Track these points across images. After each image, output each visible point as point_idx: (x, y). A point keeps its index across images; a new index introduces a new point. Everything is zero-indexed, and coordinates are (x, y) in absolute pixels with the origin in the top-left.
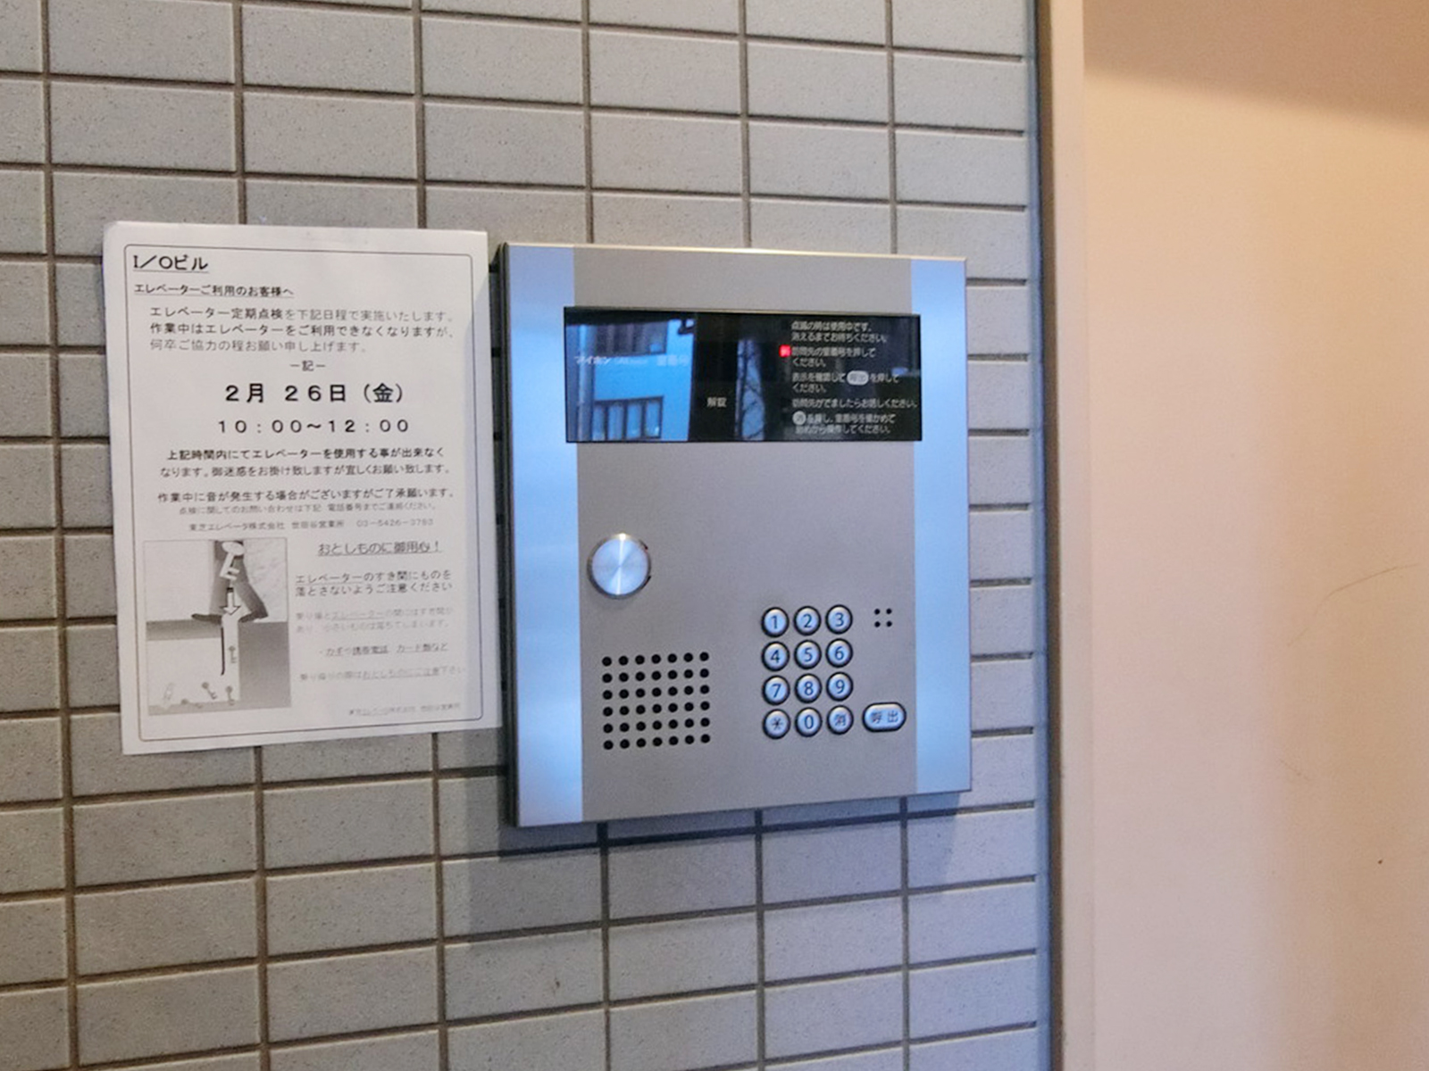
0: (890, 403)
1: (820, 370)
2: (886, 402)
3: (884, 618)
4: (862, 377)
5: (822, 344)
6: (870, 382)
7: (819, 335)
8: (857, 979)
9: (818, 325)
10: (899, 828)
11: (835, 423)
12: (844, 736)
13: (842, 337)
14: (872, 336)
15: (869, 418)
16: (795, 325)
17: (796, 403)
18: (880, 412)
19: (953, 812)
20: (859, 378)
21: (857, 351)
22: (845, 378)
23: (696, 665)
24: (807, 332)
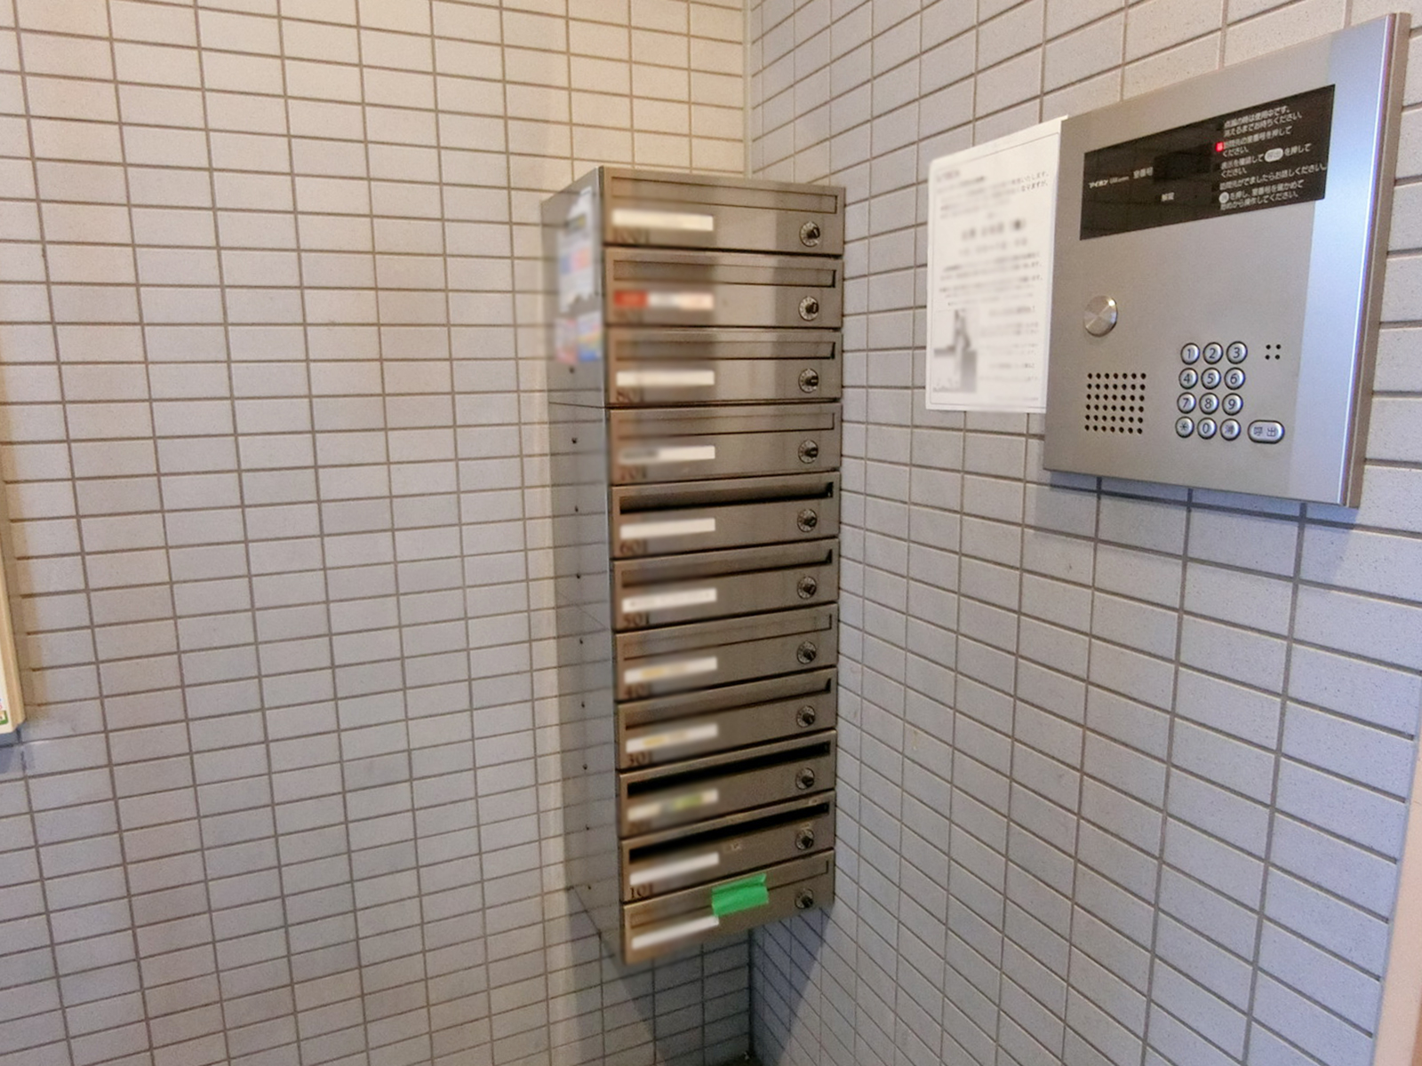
0: (1300, 171)
1: (1244, 156)
2: (1297, 171)
3: (1274, 352)
4: (1278, 153)
5: (1248, 134)
6: (1284, 155)
7: (1245, 127)
8: (1250, 633)
9: (1245, 119)
10: (1296, 529)
11: (1251, 197)
12: (1232, 442)
13: (1264, 124)
14: (1290, 116)
15: (1280, 187)
16: (1227, 124)
17: (1222, 186)
18: (1289, 180)
19: (1351, 526)
20: (1274, 155)
21: (1275, 133)
22: (1263, 158)
23: (1139, 382)
24: (1236, 127)
